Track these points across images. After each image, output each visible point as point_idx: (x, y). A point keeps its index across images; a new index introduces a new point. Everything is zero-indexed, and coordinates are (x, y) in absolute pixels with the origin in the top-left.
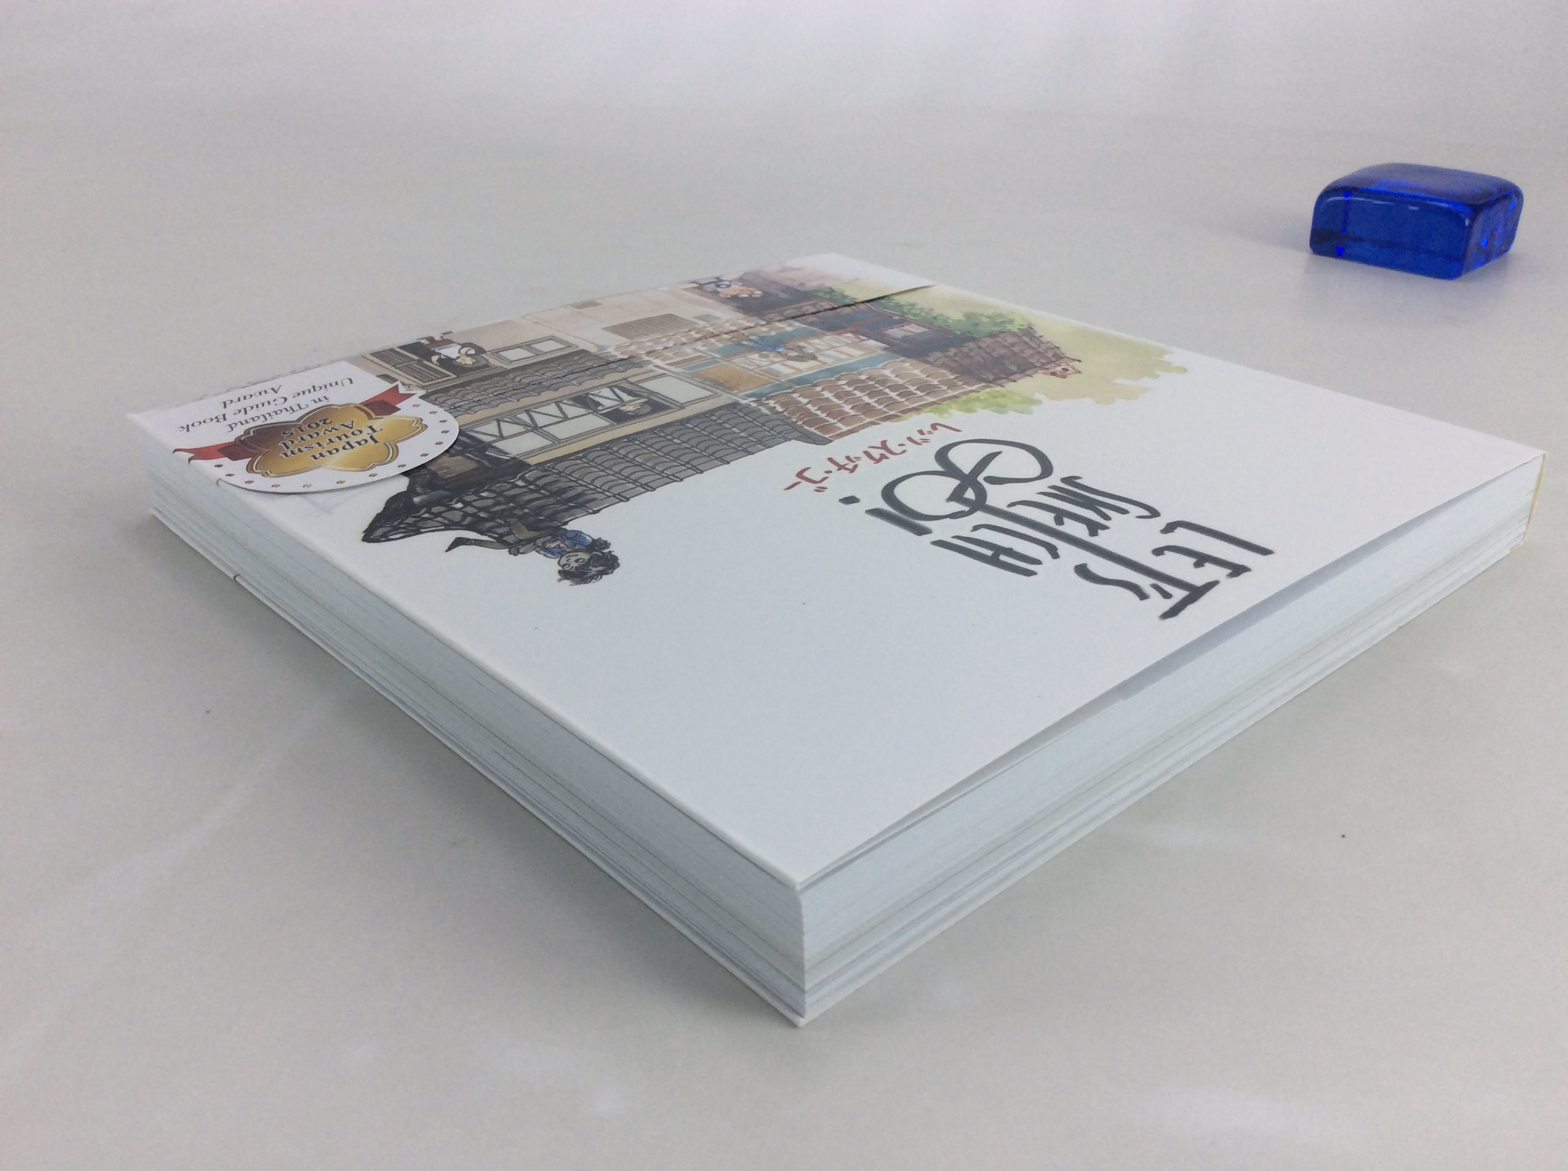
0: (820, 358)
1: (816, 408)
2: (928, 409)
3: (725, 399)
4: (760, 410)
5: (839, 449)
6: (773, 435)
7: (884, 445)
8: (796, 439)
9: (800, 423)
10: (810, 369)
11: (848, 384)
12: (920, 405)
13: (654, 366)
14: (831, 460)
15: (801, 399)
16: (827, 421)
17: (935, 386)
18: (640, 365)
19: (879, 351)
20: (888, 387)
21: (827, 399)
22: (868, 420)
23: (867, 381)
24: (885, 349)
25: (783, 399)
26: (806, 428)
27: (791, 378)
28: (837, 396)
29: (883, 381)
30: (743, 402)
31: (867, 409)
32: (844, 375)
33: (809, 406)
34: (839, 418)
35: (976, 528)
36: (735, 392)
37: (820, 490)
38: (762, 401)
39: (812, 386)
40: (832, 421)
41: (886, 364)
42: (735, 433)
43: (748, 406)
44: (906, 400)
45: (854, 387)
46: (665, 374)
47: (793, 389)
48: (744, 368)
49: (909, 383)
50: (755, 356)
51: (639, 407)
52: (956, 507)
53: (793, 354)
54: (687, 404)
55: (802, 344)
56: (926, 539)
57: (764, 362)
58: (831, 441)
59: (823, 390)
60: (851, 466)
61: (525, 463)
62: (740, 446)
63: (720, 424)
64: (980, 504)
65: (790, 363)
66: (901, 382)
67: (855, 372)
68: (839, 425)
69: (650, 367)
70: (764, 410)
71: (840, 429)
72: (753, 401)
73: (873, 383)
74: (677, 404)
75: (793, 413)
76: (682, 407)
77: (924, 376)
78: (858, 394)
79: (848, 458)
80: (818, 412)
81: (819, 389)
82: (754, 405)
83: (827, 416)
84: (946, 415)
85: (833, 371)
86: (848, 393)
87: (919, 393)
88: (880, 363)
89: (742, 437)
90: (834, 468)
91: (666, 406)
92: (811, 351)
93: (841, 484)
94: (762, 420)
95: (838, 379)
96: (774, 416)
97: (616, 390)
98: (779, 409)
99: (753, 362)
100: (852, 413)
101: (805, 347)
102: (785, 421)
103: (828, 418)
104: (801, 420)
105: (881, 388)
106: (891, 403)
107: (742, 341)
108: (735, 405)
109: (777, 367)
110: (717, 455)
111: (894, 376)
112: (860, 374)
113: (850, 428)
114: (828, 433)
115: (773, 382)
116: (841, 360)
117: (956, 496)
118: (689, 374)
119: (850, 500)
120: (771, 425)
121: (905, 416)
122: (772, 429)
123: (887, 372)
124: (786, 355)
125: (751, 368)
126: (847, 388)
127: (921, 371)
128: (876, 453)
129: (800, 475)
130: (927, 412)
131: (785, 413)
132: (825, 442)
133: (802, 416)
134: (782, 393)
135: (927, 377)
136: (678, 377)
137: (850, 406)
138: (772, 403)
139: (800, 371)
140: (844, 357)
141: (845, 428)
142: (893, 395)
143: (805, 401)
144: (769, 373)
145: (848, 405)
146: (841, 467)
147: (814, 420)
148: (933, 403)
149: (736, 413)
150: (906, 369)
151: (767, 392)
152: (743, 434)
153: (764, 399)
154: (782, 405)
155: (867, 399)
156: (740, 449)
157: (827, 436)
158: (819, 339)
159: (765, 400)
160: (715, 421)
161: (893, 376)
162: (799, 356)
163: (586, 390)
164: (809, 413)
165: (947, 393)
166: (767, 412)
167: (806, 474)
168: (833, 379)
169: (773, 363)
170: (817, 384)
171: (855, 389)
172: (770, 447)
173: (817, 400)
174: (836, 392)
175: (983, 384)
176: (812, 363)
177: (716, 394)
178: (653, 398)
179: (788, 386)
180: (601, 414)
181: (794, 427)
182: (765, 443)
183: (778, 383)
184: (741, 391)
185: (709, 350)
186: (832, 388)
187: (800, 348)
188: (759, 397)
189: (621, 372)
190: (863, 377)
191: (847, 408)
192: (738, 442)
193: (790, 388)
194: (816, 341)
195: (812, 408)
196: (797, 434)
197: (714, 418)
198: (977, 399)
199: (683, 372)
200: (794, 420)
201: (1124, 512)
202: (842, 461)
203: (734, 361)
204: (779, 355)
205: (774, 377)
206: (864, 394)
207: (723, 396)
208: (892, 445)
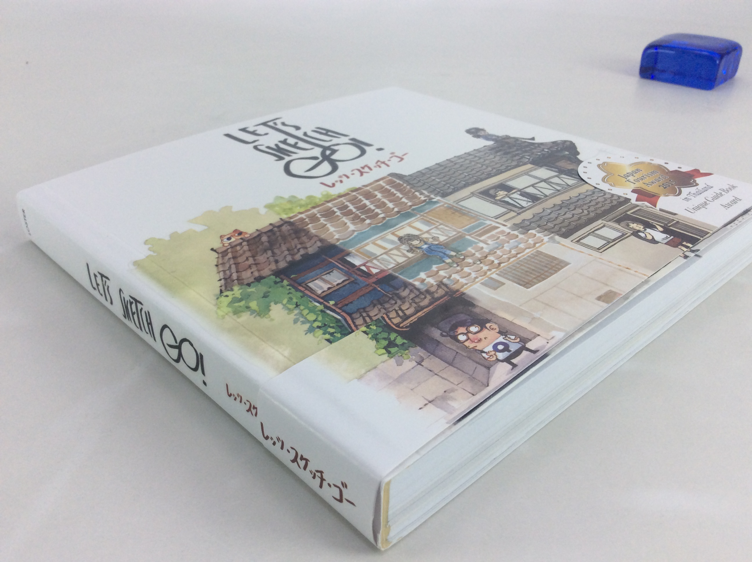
0: (396, 239)
1: (397, 195)
2: (333, 197)
3: (451, 200)
4: (428, 193)
5: (384, 171)
6: (418, 178)
7: (362, 174)
8: (406, 176)
9: (405, 185)
10: (402, 228)
11: (377, 214)
12: (338, 199)
13: (507, 226)
14: (388, 166)
15: (406, 201)
16: (390, 187)
17: (323, 216)
18: (516, 227)
19: (353, 251)
20: (353, 213)
21: (391, 201)
22: (368, 188)
23: (366, 218)
24: (348, 254)
25: (417, 201)
26: (401, 182)
27: (414, 218)
28: (384, 204)
29: (356, 219)
30: (438, 198)
31: (369, 195)
32: (379, 223)
33: (401, 196)
34: (384, 189)
35: (331, 141)
36: (446, 205)
37: (392, 153)
38: (428, 199)
39: (400, 212)
40: (388, 187)
41: (351, 235)
42: (438, 179)
43: (436, 195)
44: (344, 203)
45: (374, 212)
46: (496, 219)
47: (411, 208)
48: (447, 226)
49: (340, 217)
50: (442, 238)
51: (497, 194)
52: (335, 148)
53: (416, 243)
54: (470, 196)
55: (410, 255)
56: (352, 137)
57: (435, 232)
58: (388, 175)
59: (393, 209)
60: (379, 163)
61: (534, 165)
62: (433, 172)
63: (447, 183)
64: (325, 148)
65: (417, 233)
66: (344, 219)
67: (372, 226)
68: (384, 185)
69: (509, 224)
70: (426, 192)
71: (384, 182)
72: (434, 199)
73: (362, 217)
74: (476, 196)
75: (409, 191)
76: (473, 194)
77: (329, 225)
78: (372, 207)
79: (380, 167)
80: (395, 192)
81: (396, 210)
82: (432, 196)
83: (390, 190)
84: (324, 193)
85: (386, 226)
86: (378, 207)
87: (335, 209)
88: (356, 237)
89: (434, 176)
90: (387, 162)
91: (483, 195)
92: (403, 247)
93: (383, 156)
94: (425, 187)
95: (384, 218)
96: (419, 189)
97: (520, 206)
98: (417, 194)
99: (443, 232)
100: (376, 193)
101: (408, 251)
102: (413, 186)
103: (390, 188)
104: (404, 187)
105: (358, 212)
106: (354, 200)
107: (455, 256)
108: (444, 195)
109: (425, 228)
110: (442, 168)
111: (347, 225)
112: (370, 224)
113: (378, 183)
114: (390, 180)
115: (425, 214)
116: (382, 238)
117: (334, 152)
118: (480, 219)
119: (380, 149)
120: (420, 184)
121: (347, 192)
122: (419, 181)
123: (352, 227)
124: (421, 241)
125: (442, 226)
126: (378, 211)
127: (329, 230)
128: (366, 169)
129: (402, 159)
130: (334, 195)
131: (413, 191)
132: (392, 175)
133: (404, 189)
134: (418, 205)
135: (326, 225)
136: (487, 218)
137: (377, 197)
138: (423, 198)
139: (409, 225)
140: (379, 242)
141: (381, 182)
142: (351, 207)
143: (404, 200)
144: (428, 221)
145: (379, 198)
146: (383, 163)
147: (397, 187)
148: (328, 202)
149: (442, 190)
150: (338, 232)
151: (427, 206)
152: (433, 178)
153: (427, 201)
154: (416, 197)
155: (367, 202)
156: (433, 171)
157: (390, 178)
158: (398, 264)
159: (427, 199)
160: (451, 185)
161: (349, 224)
162: (410, 240)
163: (536, 205)
164: (401, 191)
165: (318, 211)
166: (424, 192)
167: (399, 159)
168: (387, 219)
169: (428, 232)
170: (397, 213)
171: (374, 210)
172: (419, 171)
173: (396, 201)
174: (385, 207)
175: (292, 220)
176: (401, 233)
177: (457, 203)
178: (493, 200)
179: (415, 211)
180: (516, 189)
181: (408, 182)
182: (421, 174)
183: (422, 214)
184: (443, 206)
185: (476, 243)
186: (387, 211)
187: (411, 250)
188: (430, 202)
189: (524, 220)
190: (368, 221)
191: (379, 196)
192: (434, 174)
193: (414, 210)
194: (401, 260)
195: (399, 195)
196: (405, 179)
197: (452, 187)
198: (301, 206)
199: (485, 220)
200: (408, 187)
201: (268, 147)
202: (383, 166)
203: (454, 233)
204: (425, 240)
205: (425, 218)
206: (368, 207)
207: (452, 202)
208: (357, 173)
